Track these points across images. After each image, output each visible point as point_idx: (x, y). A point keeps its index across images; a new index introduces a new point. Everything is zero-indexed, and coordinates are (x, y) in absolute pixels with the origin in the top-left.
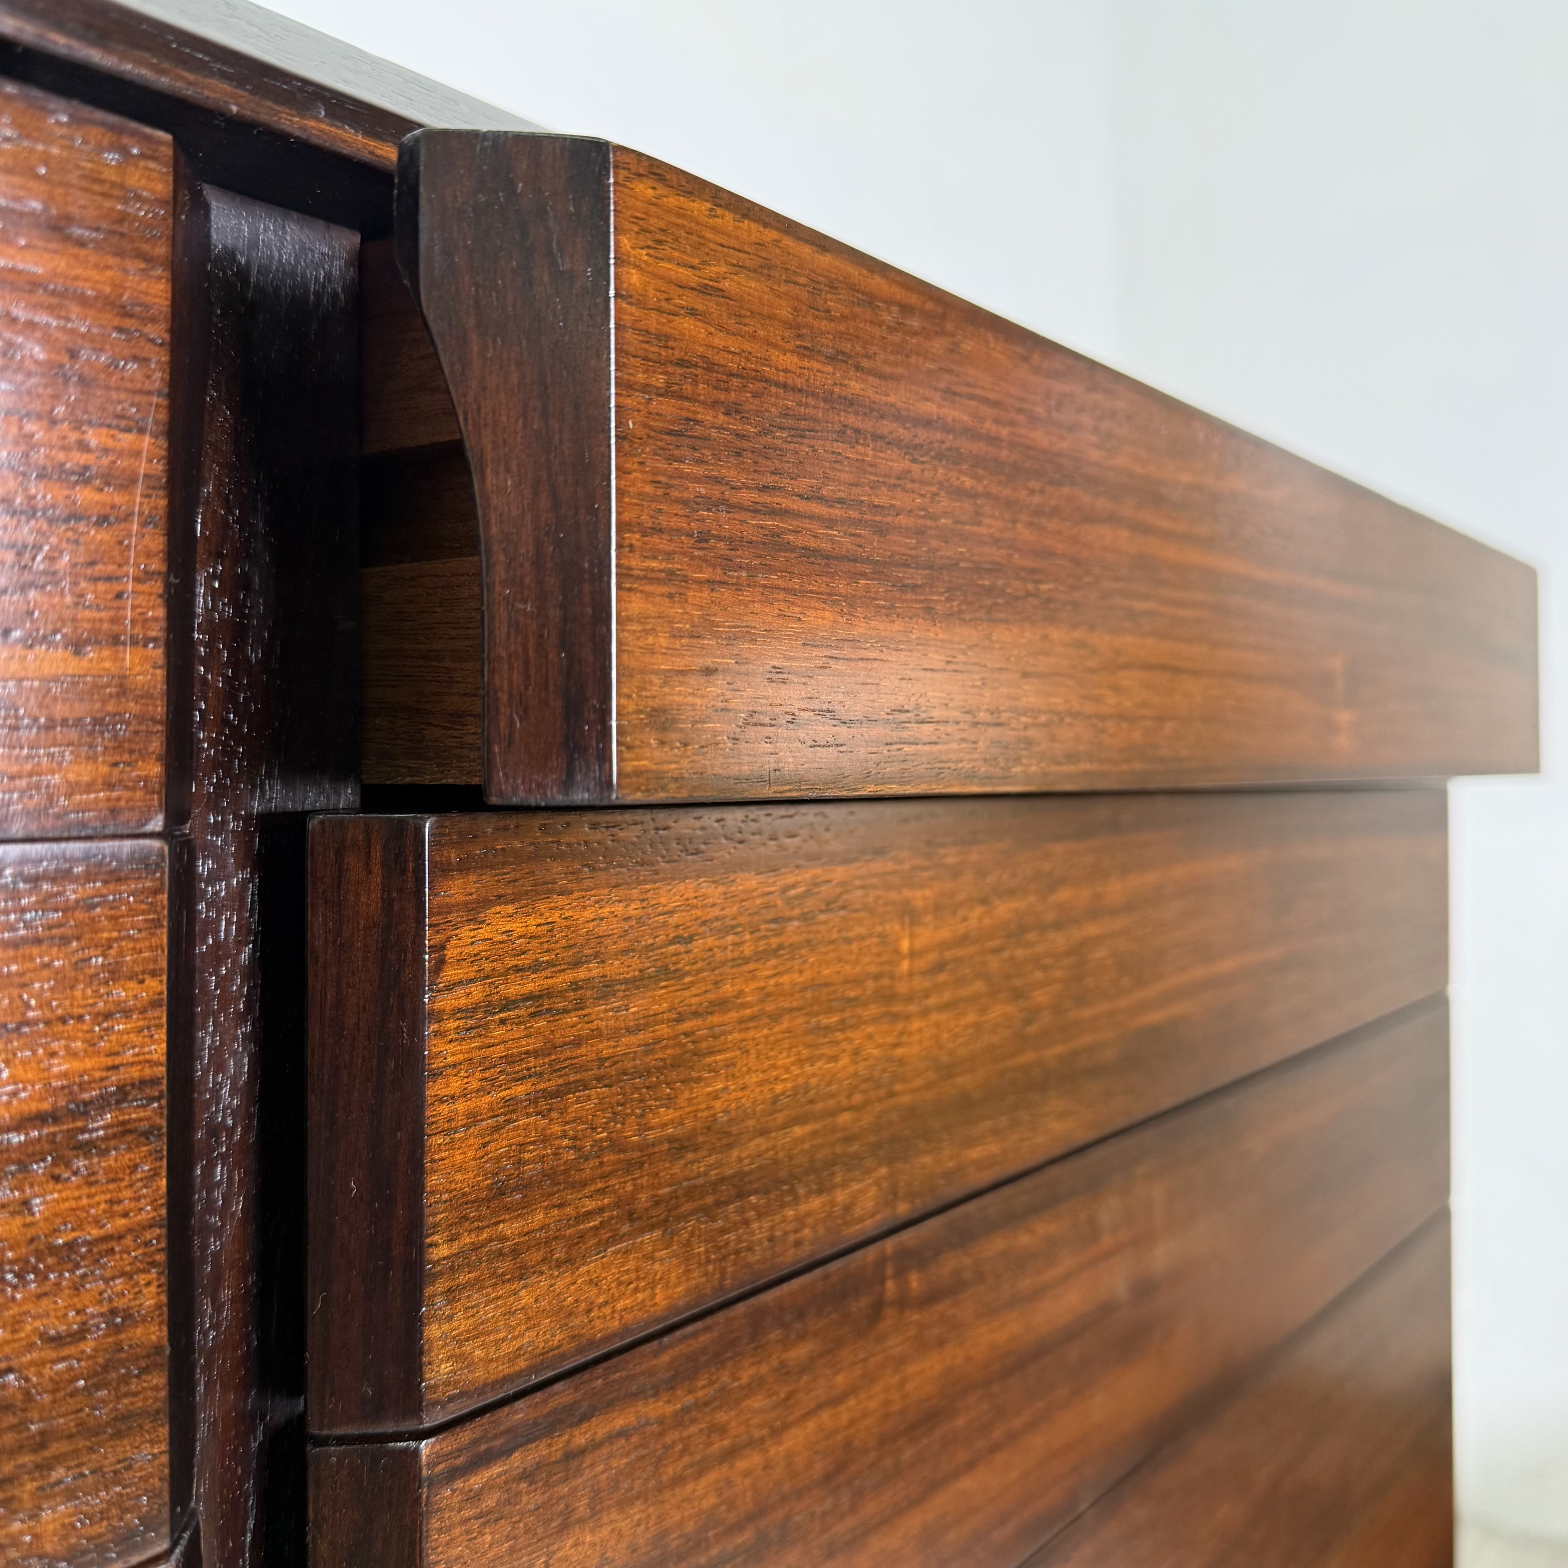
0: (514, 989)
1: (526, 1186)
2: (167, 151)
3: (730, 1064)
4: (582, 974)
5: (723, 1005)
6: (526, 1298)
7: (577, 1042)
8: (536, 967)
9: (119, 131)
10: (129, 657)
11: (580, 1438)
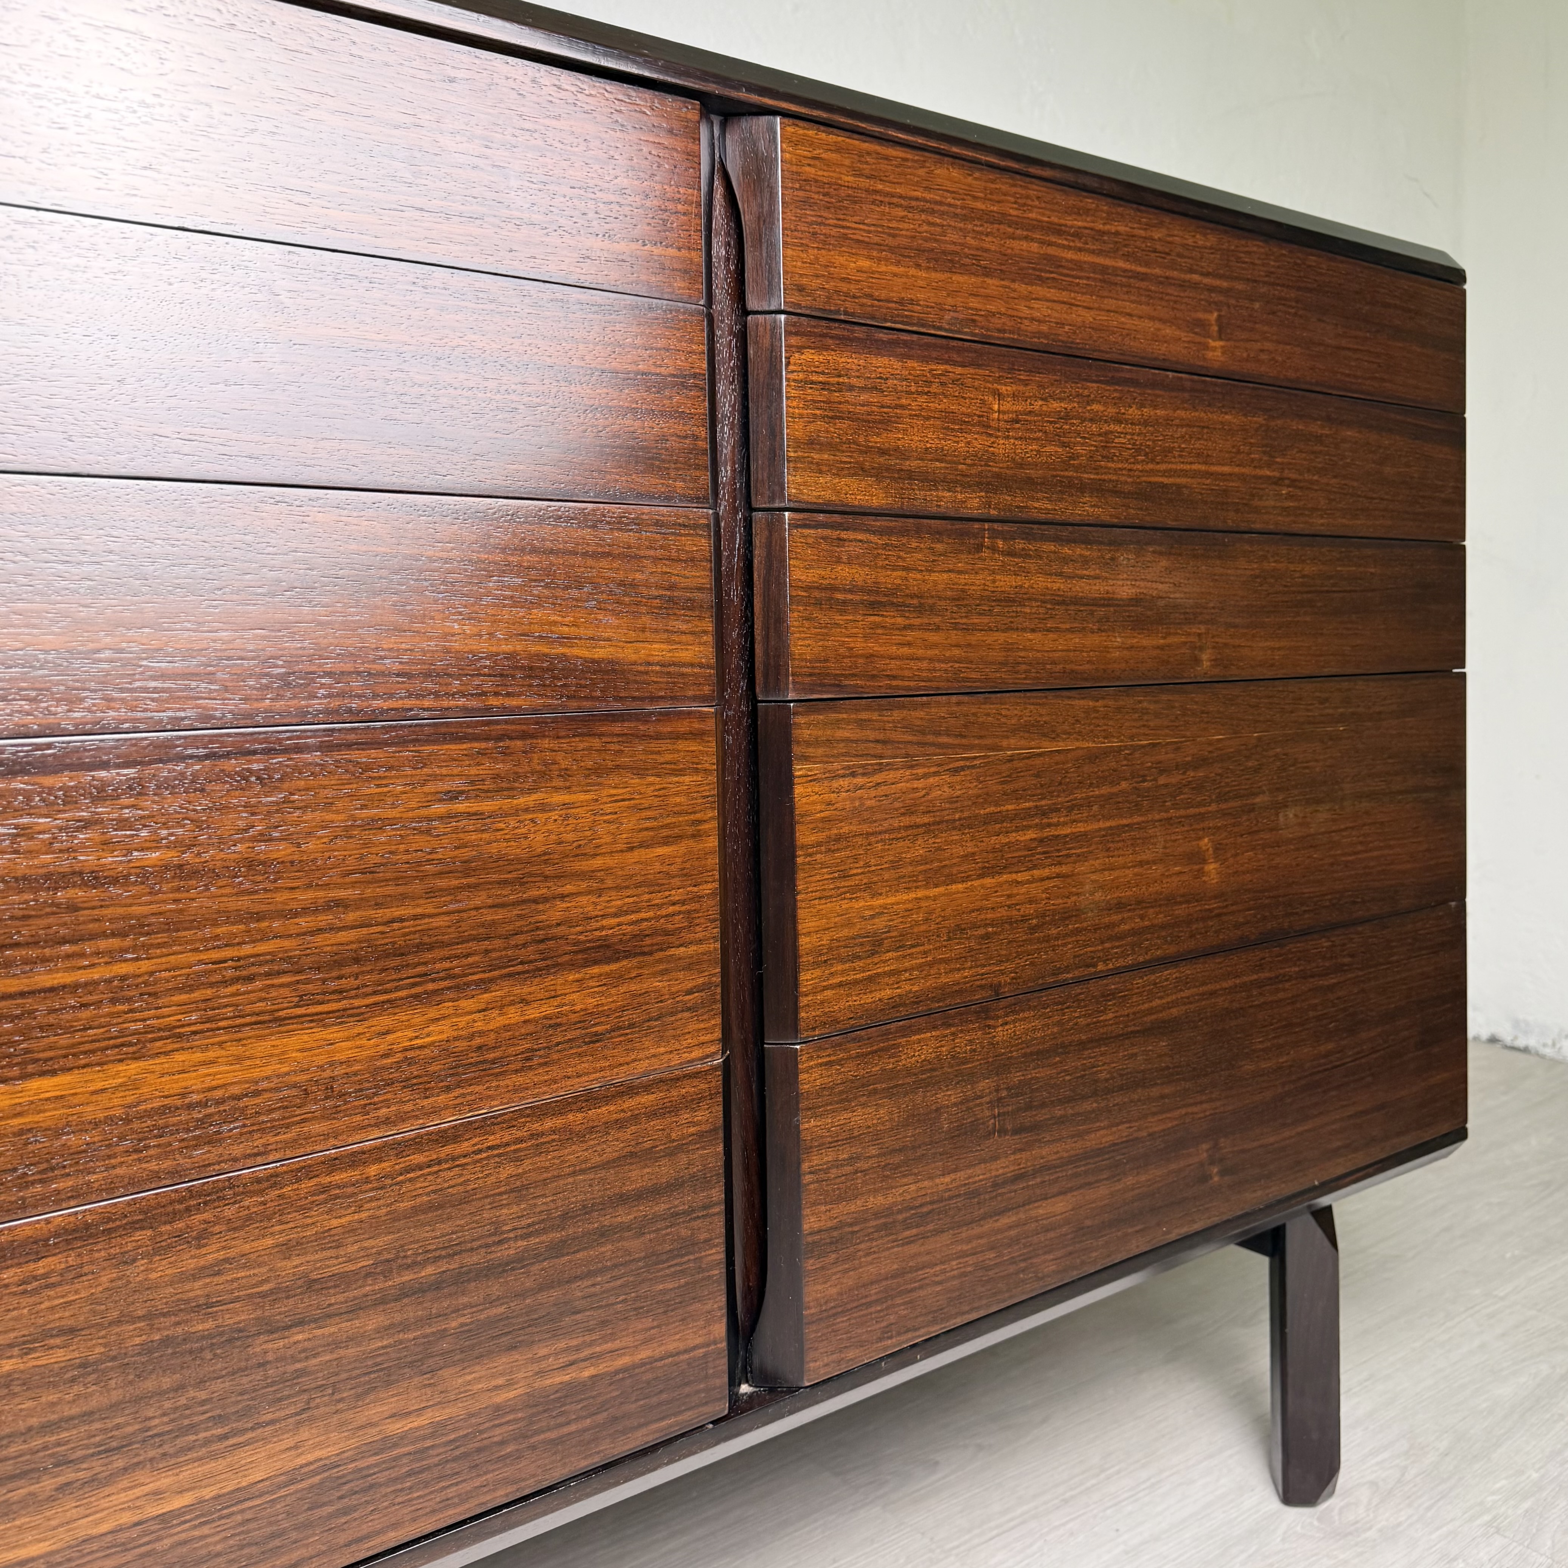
0: (815, 378)
1: (821, 444)
2: (698, 107)
3: (905, 430)
4: (841, 380)
5: (902, 407)
6: (821, 480)
7: (840, 403)
8: (823, 373)
9: (685, 102)
10: (693, 254)
11: (844, 535)
